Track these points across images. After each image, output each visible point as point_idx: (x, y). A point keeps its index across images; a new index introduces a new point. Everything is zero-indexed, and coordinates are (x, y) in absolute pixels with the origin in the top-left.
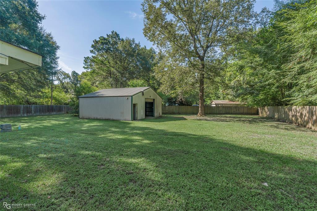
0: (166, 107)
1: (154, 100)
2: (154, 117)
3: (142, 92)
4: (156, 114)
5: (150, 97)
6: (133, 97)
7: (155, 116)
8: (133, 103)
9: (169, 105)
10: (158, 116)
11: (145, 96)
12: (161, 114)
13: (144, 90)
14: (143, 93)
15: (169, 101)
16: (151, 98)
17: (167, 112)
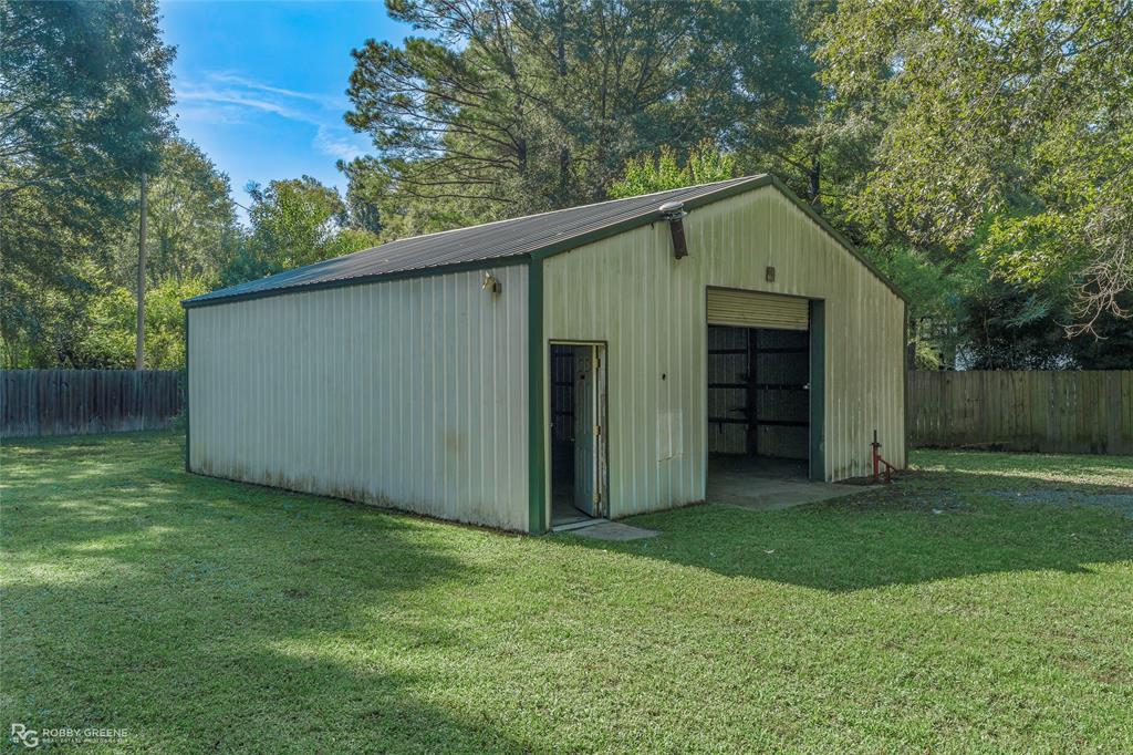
0: (957, 383)
1: (815, 306)
2: (819, 477)
3: (661, 216)
4: (840, 450)
5: (770, 273)
6: (550, 268)
7: (829, 468)
8: (550, 332)
9: (980, 366)
10: (857, 473)
11: (709, 267)
12: (894, 450)
13: (691, 207)
14: (676, 230)
15: (976, 323)
16: (776, 287)
17: (957, 424)
